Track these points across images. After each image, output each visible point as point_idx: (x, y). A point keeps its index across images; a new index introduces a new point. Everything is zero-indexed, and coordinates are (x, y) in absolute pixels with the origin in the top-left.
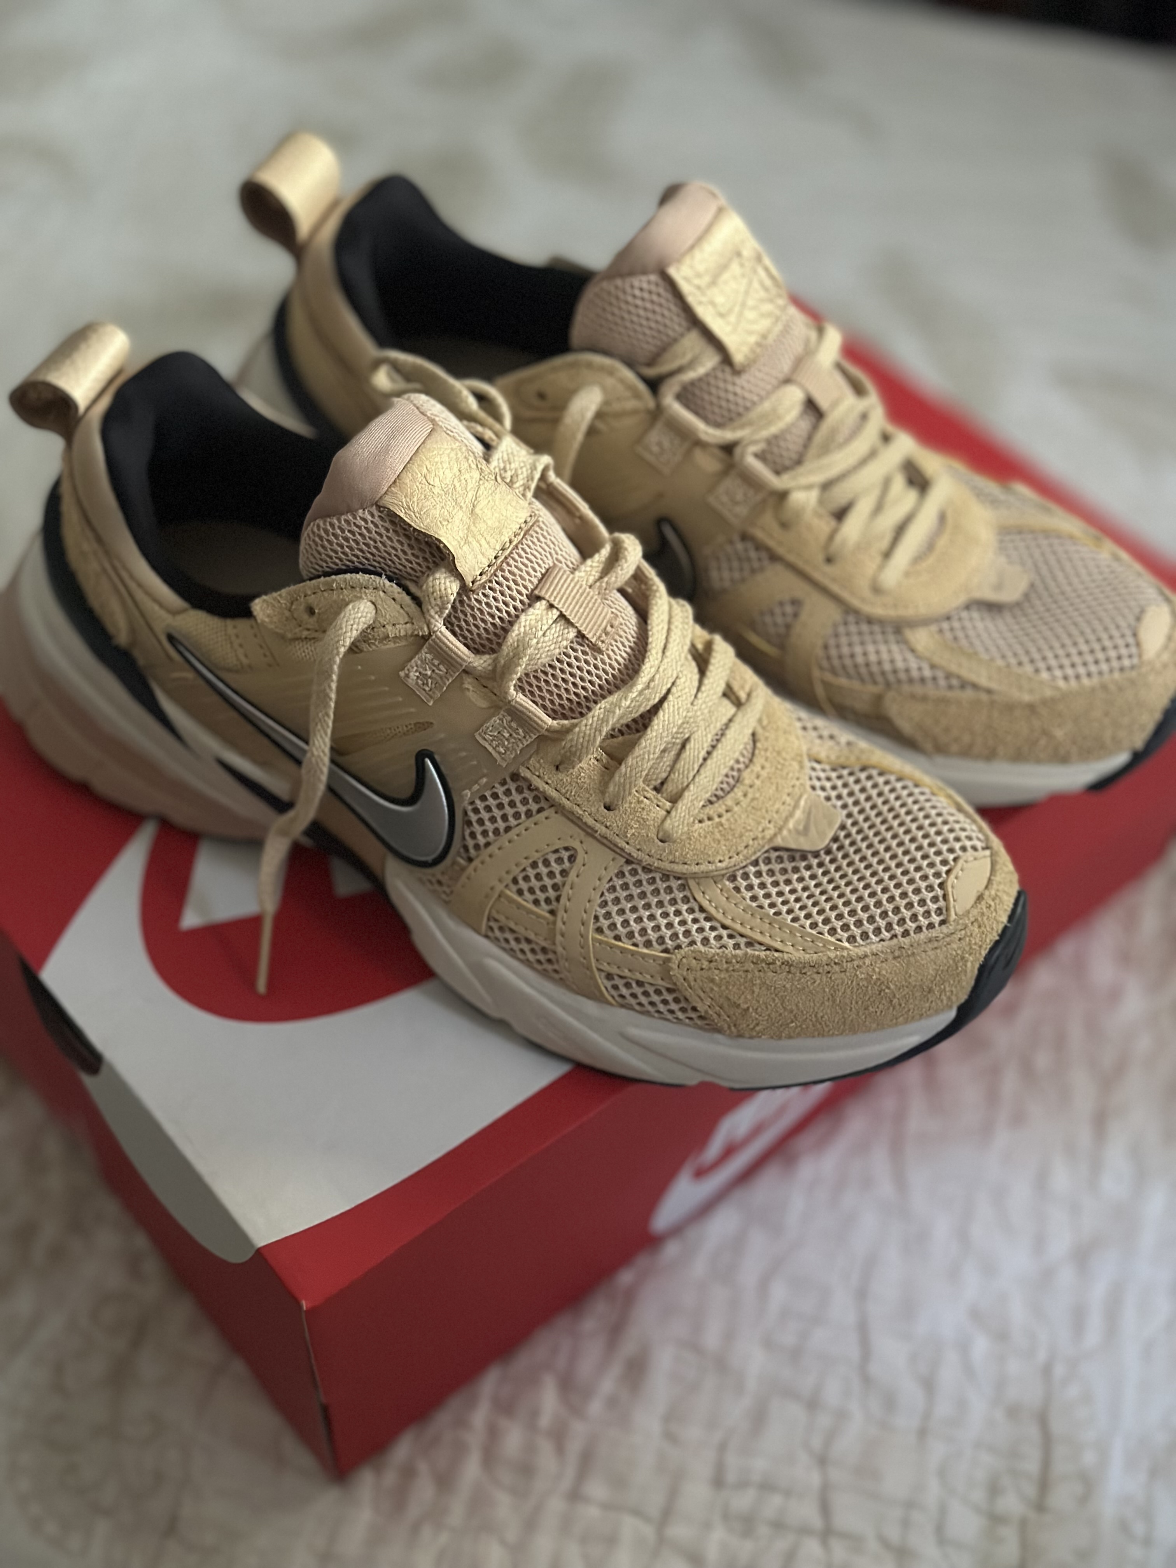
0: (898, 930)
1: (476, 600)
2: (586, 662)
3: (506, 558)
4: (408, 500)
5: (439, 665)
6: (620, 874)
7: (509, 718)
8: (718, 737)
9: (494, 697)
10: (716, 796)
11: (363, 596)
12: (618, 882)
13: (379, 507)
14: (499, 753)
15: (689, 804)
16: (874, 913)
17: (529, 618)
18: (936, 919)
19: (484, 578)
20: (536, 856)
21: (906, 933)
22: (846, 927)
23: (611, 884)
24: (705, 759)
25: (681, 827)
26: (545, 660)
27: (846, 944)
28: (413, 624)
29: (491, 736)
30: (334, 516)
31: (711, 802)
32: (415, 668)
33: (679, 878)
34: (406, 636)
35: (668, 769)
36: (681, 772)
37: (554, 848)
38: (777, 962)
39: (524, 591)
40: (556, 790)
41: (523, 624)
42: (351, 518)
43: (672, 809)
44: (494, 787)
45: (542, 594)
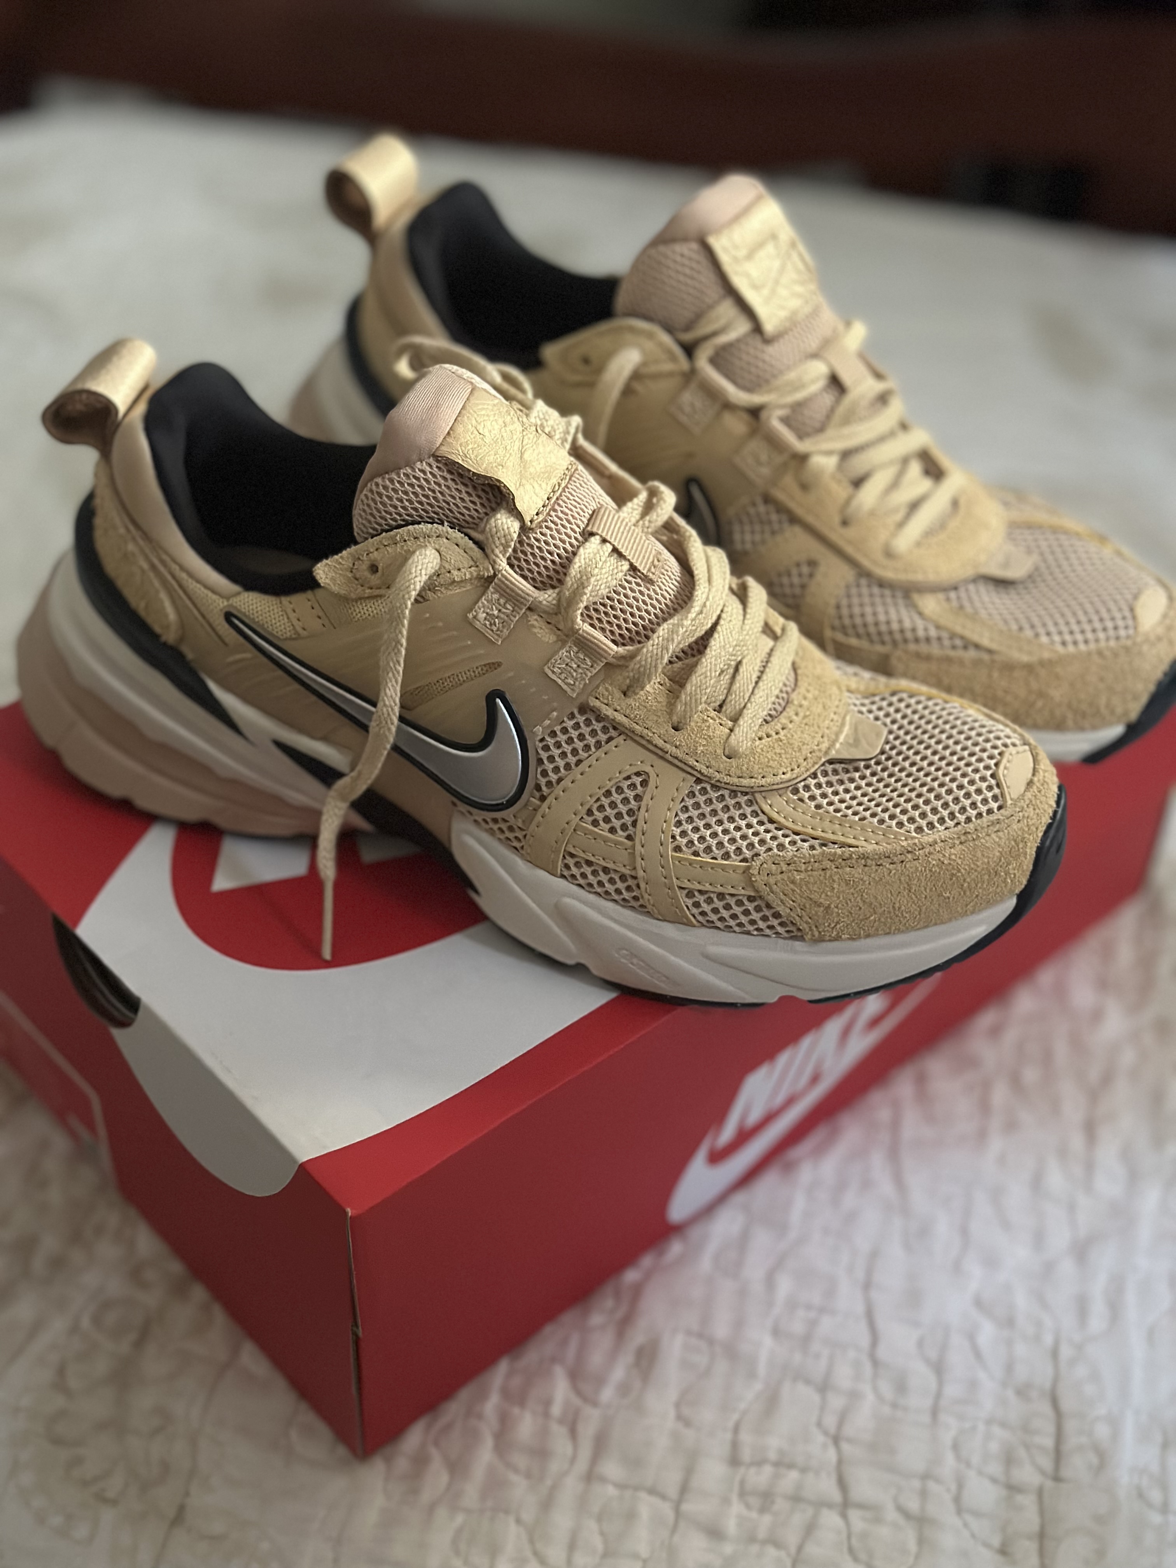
0: (962, 818)
1: (535, 538)
2: (641, 593)
3: (557, 499)
4: (463, 448)
5: (505, 604)
6: (692, 794)
7: (575, 649)
8: (764, 664)
9: (559, 632)
10: (770, 715)
11: (428, 544)
12: (690, 802)
13: (436, 457)
14: (568, 684)
15: (750, 721)
16: (935, 806)
17: (587, 551)
18: (995, 806)
19: (541, 517)
20: (609, 785)
21: (968, 820)
22: (912, 820)
23: (683, 804)
24: (757, 683)
25: (745, 742)
26: (604, 592)
27: (914, 834)
28: (477, 566)
29: (559, 668)
30: (392, 472)
31: (767, 722)
32: (482, 609)
33: (746, 794)
34: (471, 579)
35: (725, 691)
36: (738, 693)
37: (625, 775)
38: (853, 855)
39: (577, 530)
40: (625, 716)
41: (583, 557)
42: (410, 471)
43: (734, 726)
44: (563, 721)
45: (595, 530)
